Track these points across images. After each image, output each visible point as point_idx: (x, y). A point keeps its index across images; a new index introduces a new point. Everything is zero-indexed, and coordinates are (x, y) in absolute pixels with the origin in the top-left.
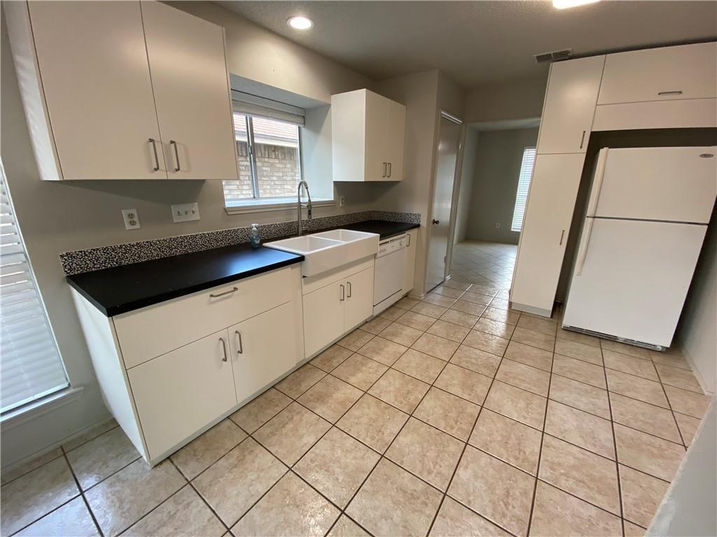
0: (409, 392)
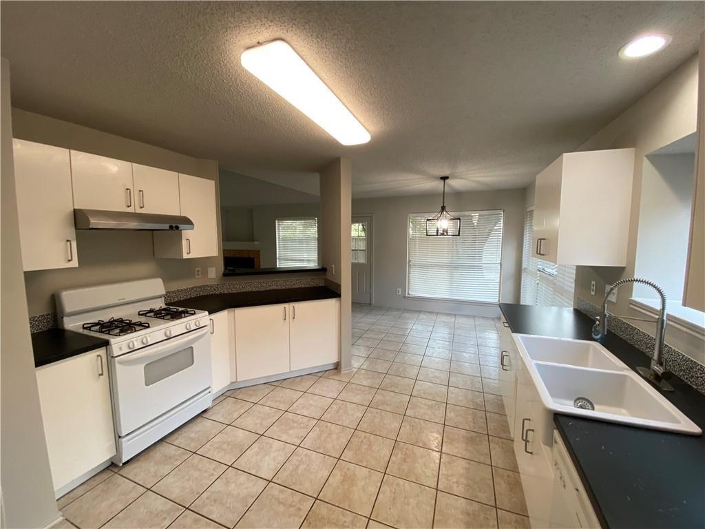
0: (405, 460)
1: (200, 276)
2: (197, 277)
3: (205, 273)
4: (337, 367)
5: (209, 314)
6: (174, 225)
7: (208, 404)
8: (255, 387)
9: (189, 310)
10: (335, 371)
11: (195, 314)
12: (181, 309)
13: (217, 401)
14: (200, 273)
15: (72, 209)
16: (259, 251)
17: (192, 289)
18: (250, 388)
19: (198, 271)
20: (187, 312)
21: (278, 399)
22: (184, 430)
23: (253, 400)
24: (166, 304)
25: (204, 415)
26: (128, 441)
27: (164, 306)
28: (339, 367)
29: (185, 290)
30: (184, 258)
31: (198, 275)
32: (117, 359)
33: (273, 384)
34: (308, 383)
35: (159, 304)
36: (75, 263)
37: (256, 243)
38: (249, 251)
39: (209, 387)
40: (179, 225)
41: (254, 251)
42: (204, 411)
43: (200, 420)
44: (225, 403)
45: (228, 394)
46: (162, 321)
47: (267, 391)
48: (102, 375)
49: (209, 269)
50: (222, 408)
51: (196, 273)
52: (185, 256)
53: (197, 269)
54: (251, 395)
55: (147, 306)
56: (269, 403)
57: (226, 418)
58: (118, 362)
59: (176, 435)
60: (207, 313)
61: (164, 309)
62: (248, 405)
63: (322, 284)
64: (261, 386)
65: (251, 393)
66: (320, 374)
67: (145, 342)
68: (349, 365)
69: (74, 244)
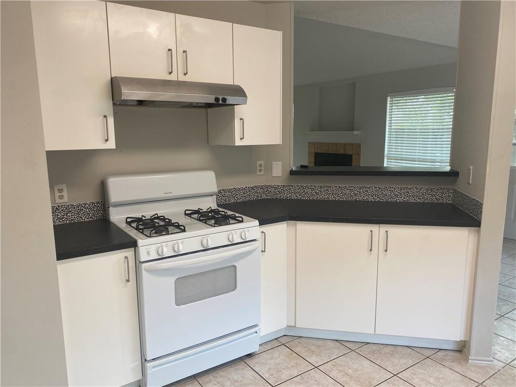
1: (262, 173)
2: (258, 173)
3: (269, 169)
4: (462, 349)
5: (260, 224)
6: (221, 97)
7: (254, 348)
8: (321, 342)
9: (237, 215)
10: (457, 355)
11: (242, 221)
12: (230, 213)
13: (268, 347)
14: (262, 168)
15: (110, 78)
16: (359, 145)
17: (252, 188)
18: (314, 341)
19: (260, 165)
20: (234, 218)
21: (350, 371)
22: (221, 373)
23: (314, 360)
24: (218, 205)
25: (249, 361)
26: (154, 367)
27: (214, 206)
28: (465, 350)
29: (243, 189)
30: (237, 144)
31: (260, 170)
32: (144, 265)
33: (347, 344)
34: (403, 361)
35: (209, 204)
36: (112, 144)
37: (355, 132)
38: (345, 144)
39: (255, 326)
40: (226, 97)
41: (352, 144)
42: (249, 356)
43: (241, 365)
44: (276, 353)
45: (283, 340)
46: (203, 225)
47: (337, 353)
48: (128, 281)
49: (274, 163)
50: (271, 359)
51: (258, 168)
52: (238, 143)
53: (259, 163)
54: (313, 352)
55: (194, 205)
56: (334, 374)
57: (272, 375)
58: (145, 270)
59: (210, 377)
60: (257, 222)
61: (212, 211)
62: (304, 366)
63: (447, 199)
64: (329, 343)
65: (313, 348)
66: (427, 353)
67: (176, 250)
68: (488, 352)
69: (111, 121)
